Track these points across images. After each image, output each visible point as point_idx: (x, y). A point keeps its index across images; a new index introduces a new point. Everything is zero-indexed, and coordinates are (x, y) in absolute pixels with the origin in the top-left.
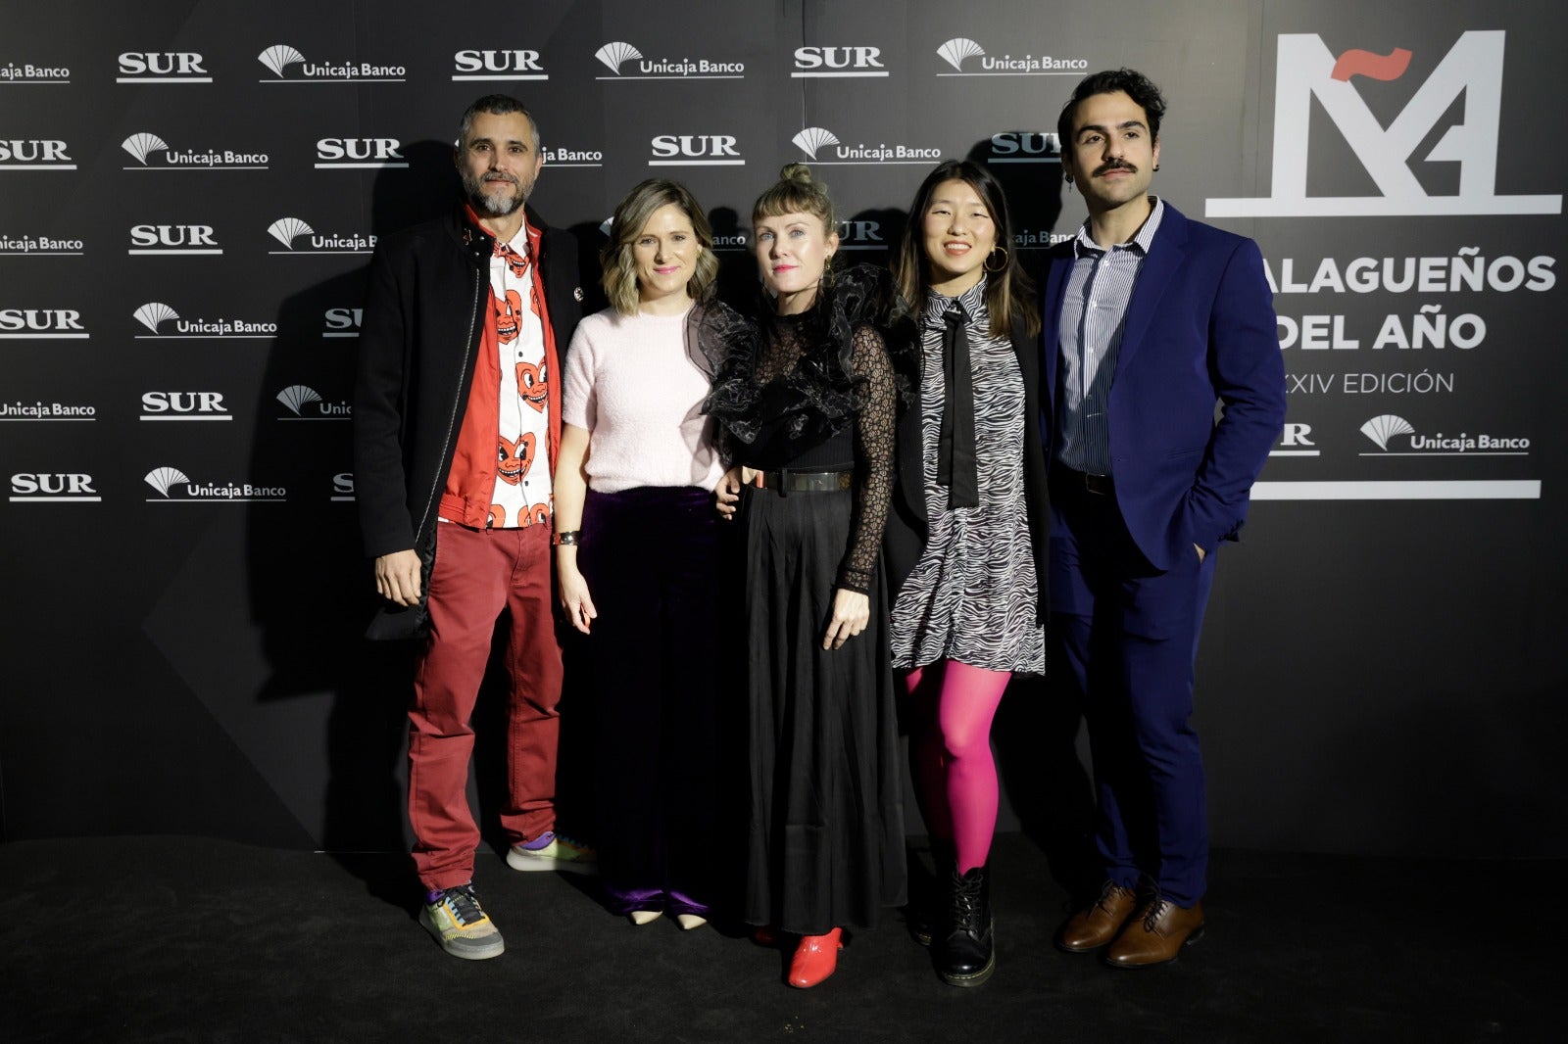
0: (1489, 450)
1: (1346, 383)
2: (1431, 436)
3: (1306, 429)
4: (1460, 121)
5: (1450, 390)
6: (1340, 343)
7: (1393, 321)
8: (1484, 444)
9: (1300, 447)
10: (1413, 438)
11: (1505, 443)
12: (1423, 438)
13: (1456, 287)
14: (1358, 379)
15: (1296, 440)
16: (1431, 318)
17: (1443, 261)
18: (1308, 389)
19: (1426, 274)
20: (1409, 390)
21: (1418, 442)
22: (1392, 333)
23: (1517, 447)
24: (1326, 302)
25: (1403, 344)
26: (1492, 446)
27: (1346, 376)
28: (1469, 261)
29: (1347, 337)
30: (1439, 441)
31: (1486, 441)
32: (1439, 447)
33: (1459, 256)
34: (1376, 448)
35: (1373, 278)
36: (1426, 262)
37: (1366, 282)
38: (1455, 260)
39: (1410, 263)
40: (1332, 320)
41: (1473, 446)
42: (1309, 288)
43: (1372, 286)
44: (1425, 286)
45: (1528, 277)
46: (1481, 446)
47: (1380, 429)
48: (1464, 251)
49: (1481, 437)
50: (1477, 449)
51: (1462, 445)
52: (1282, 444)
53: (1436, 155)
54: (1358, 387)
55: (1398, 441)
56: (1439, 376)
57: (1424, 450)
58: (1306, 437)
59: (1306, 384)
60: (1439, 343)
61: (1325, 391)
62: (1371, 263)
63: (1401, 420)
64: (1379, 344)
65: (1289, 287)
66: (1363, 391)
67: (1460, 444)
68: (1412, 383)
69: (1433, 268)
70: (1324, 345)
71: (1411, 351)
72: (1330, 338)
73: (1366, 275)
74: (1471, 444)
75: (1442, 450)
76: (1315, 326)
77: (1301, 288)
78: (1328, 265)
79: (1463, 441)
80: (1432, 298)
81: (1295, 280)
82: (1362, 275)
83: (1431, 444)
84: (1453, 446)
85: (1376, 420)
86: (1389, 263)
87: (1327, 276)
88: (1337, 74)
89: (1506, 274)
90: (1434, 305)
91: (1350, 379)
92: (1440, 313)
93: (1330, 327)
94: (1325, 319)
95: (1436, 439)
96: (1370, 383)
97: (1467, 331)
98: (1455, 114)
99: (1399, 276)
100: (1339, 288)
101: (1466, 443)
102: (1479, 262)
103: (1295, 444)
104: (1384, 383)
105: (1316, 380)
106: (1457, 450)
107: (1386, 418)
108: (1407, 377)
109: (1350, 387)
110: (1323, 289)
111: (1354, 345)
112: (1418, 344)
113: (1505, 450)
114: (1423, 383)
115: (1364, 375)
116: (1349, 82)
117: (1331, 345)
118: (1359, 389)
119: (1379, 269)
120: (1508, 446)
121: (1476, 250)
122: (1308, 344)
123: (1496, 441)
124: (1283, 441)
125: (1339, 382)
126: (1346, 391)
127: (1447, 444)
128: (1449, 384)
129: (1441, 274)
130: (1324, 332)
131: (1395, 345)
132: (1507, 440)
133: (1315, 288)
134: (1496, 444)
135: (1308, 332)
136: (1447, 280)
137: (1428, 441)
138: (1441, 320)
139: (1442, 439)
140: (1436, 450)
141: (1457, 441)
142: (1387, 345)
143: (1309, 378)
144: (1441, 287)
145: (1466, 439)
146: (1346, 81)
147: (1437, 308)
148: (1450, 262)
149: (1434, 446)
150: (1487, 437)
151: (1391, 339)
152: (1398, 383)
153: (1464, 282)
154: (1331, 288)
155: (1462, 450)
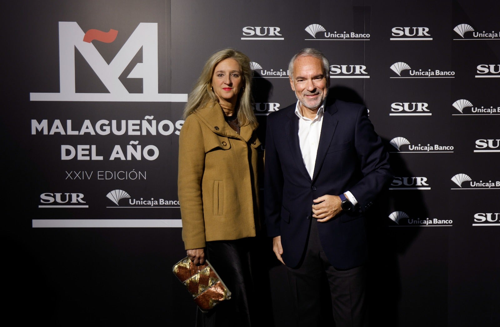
0: (164, 205)
1: (98, 175)
2: (138, 199)
3: (82, 196)
4: (141, 61)
5: (145, 179)
6: (95, 157)
7: (117, 148)
8: (162, 203)
9: (79, 204)
10: (130, 200)
11: (171, 202)
12: (134, 200)
13: (144, 133)
14: (104, 173)
15: (77, 200)
16: (135, 147)
17: (138, 122)
18: (81, 178)
19: (131, 128)
20: (127, 179)
21: (132, 202)
22: (117, 153)
23: (176, 204)
24: (87, 139)
25: (123, 158)
26: (166, 204)
27: (98, 172)
28: (150, 122)
29: (97, 155)
30: (142, 201)
31: (163, 202)
32: (142, 204)
33: (145, 120)
34: (114, 204)
35: (108, 128)
36: (131, 122)
37: (105, 130)
38: (143, 121)
39: (123, 122)
40: (91, 147)
41: (157, 204)
42: (79, 133)
43: (107, 132)
44: (131, 133)
45: (175, 129)
46: (160, 204)
47: (115, 196)
48: (147, 117)
49: (160, 200)
50: (159, 205)
51: (152, 203)
52: (71, 202)
53: (131, 75)
54: (104, 177)
55: (123, 201)
56: (140, 172)
57: (135, 205)
58: (81, 199)
59: (80, 175)
60: (139, 158)
61: (89, 179)
62: (107, 122)
63: (124, 192)
64: (112, 158)
65: (70, 132)
66: (106, 179)
67: (151, 203)
68: (128, 176)
69: (134, 125)
70: (88, 158)
71: (126, 161)
72: (90, 155)
73: (104, 128)
74: (156, 203)
75: (143, 205)
76: (83, 150)
77: (76, 133)
78: (87, 123)
79: (152, 202)
80: (134, 138)
81: (73, 129)
82: (103, 128)
83: (138, 202)
84: (148, 204)
85: (113, 192)
86: (114, 122)
87: (87, 128)
88: (86, 39)
89: (166, 128)
90: (135, 141)
91: (100, 173)
92: (138, 144)
93: (90, 150)
94: (87, 147)
95: (140, 201)
96: (109, 175)
97: (151, 153)
98: (138, 58)
99: (119, 128)
100: (93, 133)
101: (154, 202)
102: (154, 122)
103: (77, 202)
104: (115, 175)
105: (85, 173)
106: (150, 206)
107: (117, 191)
108: (125, 173)
109: (100, 177)
110: (85, 133)
111: (101, 158)
112: (129, 158)
113: (171, 205)
114: (133, 175)
115: (106, 172)
116: (91, 43)
117: (91, 158)
118: (105, 178)
119: (110, 125)
120: (172, 204)
121: (152, 117)
122: (80, 158)
123: (167, 202)
124: (72, 201)
125: (95, 175)
126: (98, 179)
127: (145, 203)
128: (145, 177)
129: (138, 127)
130: (87, 152)
131: (119, 158)
132: (172, 201)
133: (82, 133)
134: (167, 203)
135: (80, 152)
136: (140, 130)
137: (137, 202)
138: (139, 147)
139: (143, 201)
140: (141, 205)
141: (150, 202)
142: (115, 158)
143: (81, 173)
144: (138, 133)
145: (154, 200)
146: (90, 43)
147: (137, 143)
148: (141, 122)
149: (140, 204)
150: (163, 200)
151: (117, 156)
152: (122, 175)
153: (147, 131)
154: (89, 133)
155: (152, 205)
